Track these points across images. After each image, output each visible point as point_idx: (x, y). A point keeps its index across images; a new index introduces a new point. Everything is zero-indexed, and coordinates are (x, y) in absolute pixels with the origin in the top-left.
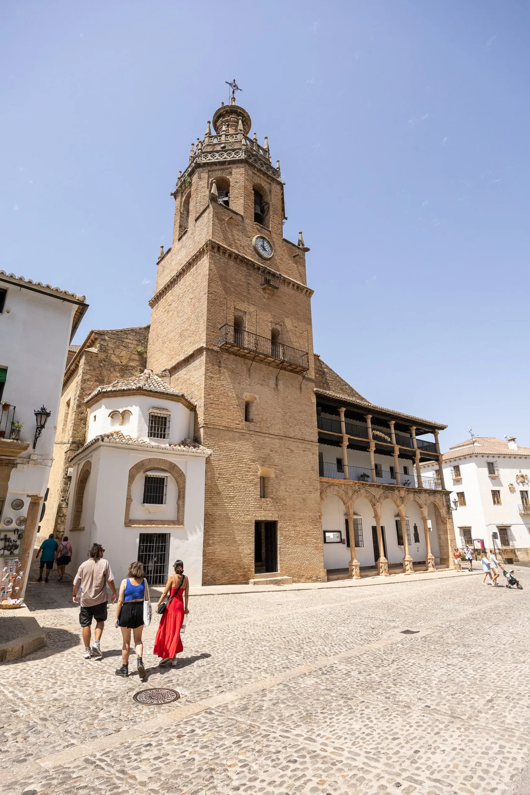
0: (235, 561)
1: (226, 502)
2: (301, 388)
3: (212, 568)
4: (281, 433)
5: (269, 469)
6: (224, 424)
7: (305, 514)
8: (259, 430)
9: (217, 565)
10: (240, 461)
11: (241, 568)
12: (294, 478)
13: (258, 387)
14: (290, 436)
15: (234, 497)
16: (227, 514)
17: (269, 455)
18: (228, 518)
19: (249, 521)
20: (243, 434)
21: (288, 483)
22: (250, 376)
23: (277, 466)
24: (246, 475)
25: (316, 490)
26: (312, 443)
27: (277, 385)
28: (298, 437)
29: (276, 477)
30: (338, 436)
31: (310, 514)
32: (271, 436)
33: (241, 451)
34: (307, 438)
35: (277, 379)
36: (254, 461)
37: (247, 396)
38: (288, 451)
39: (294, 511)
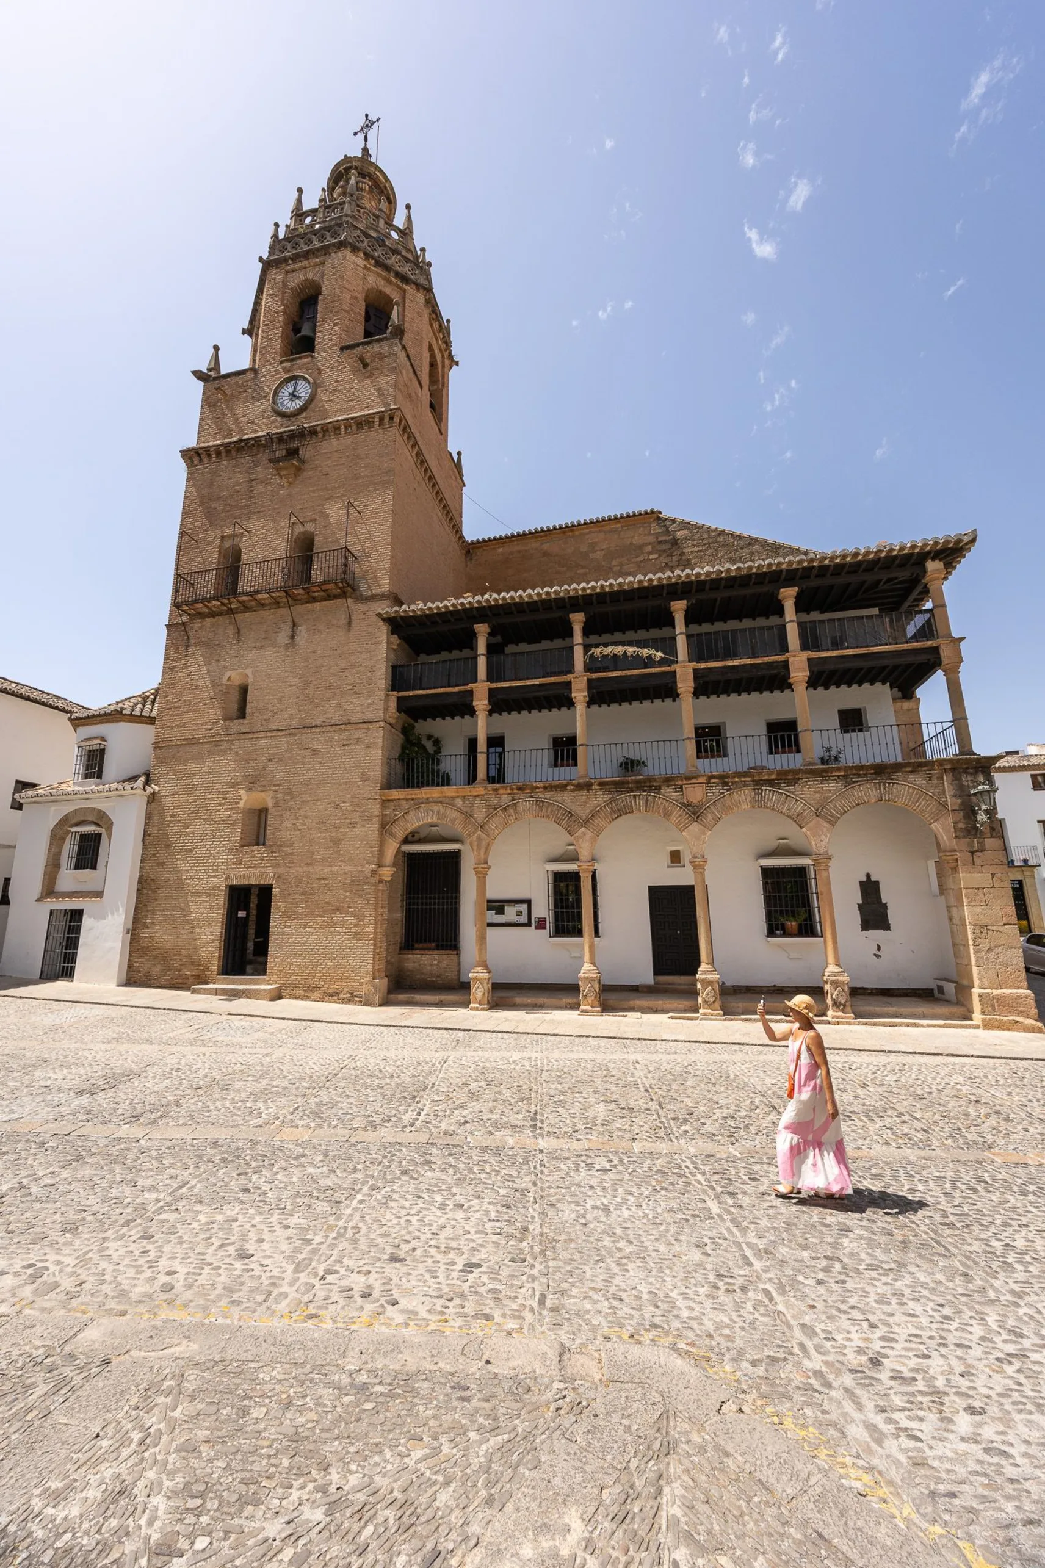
0: (184, 952)
1: (178, 859)
2: (349, 624)
3: (149, 960)
4: (295, 723)
5: (263, 794)
6: (187, 735)
7: (334, 869)
8: (247, 730)
9: (156, 957)
10: (208, 789)
11: (193, 963)
12: (315, 802)
13: (253, 654)
14: (314, 723)
15: (191, 850)
16: (180, 878)
17: (264, 769)
18: (180, 884)
19: (214, 888)
20: (217, 744)
21: (302, 813)
22: (238, 640)
23: (279, 785)
24: (218, 811)
25: (370, 818)
26: (365, 726)
27: (293, 637)
28: (333, 722)
29: (277, 805)
30: (459, 692)
31: (348, 868)
32: (269, 734)
33: (210, 773)
34: (353, 719)
35: (294, 625)
36: (234, 785)
37: (234, 676)
38: (307, 753)
39: (308, 864)
